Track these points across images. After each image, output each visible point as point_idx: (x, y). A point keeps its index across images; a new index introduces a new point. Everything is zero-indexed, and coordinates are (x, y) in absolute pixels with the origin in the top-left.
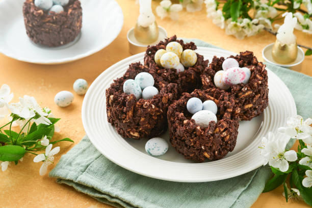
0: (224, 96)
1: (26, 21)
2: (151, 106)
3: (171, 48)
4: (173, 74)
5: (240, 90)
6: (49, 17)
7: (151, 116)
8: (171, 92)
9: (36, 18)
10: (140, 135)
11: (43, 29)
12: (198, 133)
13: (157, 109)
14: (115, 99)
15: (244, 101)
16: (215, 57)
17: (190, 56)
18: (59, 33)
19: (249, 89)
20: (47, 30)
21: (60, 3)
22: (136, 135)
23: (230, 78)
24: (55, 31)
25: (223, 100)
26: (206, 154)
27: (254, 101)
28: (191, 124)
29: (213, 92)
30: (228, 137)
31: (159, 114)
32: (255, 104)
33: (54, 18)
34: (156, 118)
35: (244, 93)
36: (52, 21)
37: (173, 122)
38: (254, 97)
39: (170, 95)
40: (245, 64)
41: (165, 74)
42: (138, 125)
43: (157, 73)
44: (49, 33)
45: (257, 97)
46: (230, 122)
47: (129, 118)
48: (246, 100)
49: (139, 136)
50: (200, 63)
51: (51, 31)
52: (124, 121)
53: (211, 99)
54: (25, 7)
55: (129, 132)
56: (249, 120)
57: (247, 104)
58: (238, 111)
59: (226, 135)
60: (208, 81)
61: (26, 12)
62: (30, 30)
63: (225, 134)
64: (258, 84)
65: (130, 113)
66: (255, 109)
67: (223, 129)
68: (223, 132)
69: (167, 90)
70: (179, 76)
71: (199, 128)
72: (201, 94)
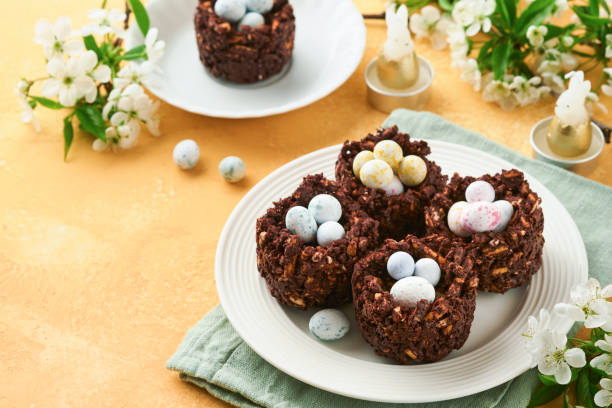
0: (454, 253)
1: (201, 40)
2: (327, 260)
3: (381, 153)
4: (379, 198)
5: (487, 244)
6: (240, 35)
7: (325, 275)
8: (366, 235)
9: (218, 38)
10: (306, 303)
11: (229, 55)
12: (395, 319)
13: (337, 265)
14: (268, 239)
15: (491, 262)
16: (456, 175)
17: (413, 169)
18: (256, 61)
19: (502, 242)
20: (237, 56)
21: (258, 11)
22: (299, 302)
23: (470, 221)
24: (251, 58)
25: (452, 260)
26: (410, 353)
27: (511, 263)
28: (385, 302)
29: (439, 243)
30: (450, 328)
31: (339, 272)
32: (512, 268)
33: (249, 37)
34: (334, 279)
35: (494, 248)
36: (245, 41)
37: (359, 292)
38: (512, 256)
39: (363, 241)
40: (508, 193)
41: (365, 198)
42: (303, 287)
43: (351, 195)
44: (240, 61)
45: (517, 256)
46: (457, 303)
47: (288, 275)
48: (496, 261)
49: (304, 305)
50: (432, 180)
51: (243, 59)
52: (280, 279)
53: (431, 257)
54: (199, 16)
55: (288, 297)
56: (502, 293)
57: (498, 268)
58: (475, 283)
59: (445, 324)
60: (436, 218)
61: (201, 26)
62: (207, 55)
63: (443, 323)
64: (519, 235)
65: (290, 268)
66: (513, 276)
67: (441, 316)
68: (441, 319)
69: (360, 230)
70: (389, 203)
71: (397, 310)
72: (415, 246)
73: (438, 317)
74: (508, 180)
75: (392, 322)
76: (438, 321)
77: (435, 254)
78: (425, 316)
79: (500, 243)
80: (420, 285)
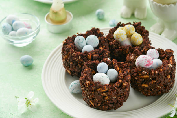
2: (78, 57)
3: (125, 28)
4: (117, 45)
5: (141, 72)
10: (71, 73)
13: (82, 60)
19: (148, 73)
22: (69, 72)
26: (91, 102)
27: (150, 84)
29: (123, 65)
30: (107, 97)
31: (83, 64)
32: (150, 86)
34: (80, 66)
35: (144, 75)
38: (151, 81)
40: (166, 58)
41: (111, 43)
42: (69, 66)
45: (153, 82)
48: (144, 81)
55: (66, 68)
56: (146, 96)
57: (144, 84)
59: (105, 95)
60: (132, 58)
65: (66, 56)
66: (151, 90)
67: (104, 91)
68: (104, 92)
69: (99, 52)
70: (120, 47)
71: (87, 82)
72: (113, 63)
73: (102, 91)
74: (167, 52)
75: (84, 86)
76: (102, 93)
77: (118, 69)
78: (98, 89)
79: (147, 73)
80: (103, 77)
